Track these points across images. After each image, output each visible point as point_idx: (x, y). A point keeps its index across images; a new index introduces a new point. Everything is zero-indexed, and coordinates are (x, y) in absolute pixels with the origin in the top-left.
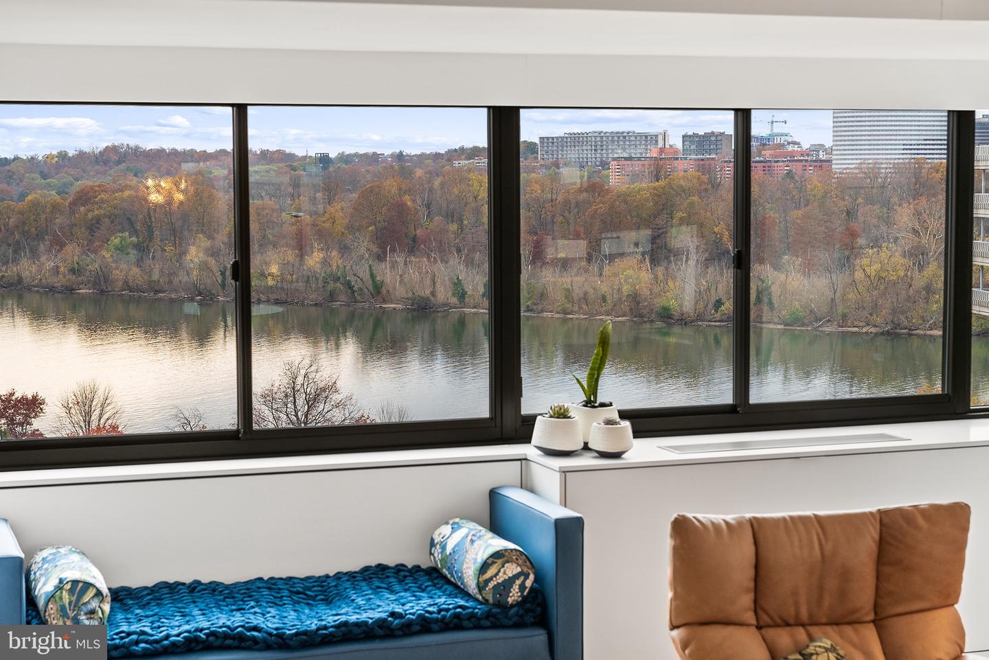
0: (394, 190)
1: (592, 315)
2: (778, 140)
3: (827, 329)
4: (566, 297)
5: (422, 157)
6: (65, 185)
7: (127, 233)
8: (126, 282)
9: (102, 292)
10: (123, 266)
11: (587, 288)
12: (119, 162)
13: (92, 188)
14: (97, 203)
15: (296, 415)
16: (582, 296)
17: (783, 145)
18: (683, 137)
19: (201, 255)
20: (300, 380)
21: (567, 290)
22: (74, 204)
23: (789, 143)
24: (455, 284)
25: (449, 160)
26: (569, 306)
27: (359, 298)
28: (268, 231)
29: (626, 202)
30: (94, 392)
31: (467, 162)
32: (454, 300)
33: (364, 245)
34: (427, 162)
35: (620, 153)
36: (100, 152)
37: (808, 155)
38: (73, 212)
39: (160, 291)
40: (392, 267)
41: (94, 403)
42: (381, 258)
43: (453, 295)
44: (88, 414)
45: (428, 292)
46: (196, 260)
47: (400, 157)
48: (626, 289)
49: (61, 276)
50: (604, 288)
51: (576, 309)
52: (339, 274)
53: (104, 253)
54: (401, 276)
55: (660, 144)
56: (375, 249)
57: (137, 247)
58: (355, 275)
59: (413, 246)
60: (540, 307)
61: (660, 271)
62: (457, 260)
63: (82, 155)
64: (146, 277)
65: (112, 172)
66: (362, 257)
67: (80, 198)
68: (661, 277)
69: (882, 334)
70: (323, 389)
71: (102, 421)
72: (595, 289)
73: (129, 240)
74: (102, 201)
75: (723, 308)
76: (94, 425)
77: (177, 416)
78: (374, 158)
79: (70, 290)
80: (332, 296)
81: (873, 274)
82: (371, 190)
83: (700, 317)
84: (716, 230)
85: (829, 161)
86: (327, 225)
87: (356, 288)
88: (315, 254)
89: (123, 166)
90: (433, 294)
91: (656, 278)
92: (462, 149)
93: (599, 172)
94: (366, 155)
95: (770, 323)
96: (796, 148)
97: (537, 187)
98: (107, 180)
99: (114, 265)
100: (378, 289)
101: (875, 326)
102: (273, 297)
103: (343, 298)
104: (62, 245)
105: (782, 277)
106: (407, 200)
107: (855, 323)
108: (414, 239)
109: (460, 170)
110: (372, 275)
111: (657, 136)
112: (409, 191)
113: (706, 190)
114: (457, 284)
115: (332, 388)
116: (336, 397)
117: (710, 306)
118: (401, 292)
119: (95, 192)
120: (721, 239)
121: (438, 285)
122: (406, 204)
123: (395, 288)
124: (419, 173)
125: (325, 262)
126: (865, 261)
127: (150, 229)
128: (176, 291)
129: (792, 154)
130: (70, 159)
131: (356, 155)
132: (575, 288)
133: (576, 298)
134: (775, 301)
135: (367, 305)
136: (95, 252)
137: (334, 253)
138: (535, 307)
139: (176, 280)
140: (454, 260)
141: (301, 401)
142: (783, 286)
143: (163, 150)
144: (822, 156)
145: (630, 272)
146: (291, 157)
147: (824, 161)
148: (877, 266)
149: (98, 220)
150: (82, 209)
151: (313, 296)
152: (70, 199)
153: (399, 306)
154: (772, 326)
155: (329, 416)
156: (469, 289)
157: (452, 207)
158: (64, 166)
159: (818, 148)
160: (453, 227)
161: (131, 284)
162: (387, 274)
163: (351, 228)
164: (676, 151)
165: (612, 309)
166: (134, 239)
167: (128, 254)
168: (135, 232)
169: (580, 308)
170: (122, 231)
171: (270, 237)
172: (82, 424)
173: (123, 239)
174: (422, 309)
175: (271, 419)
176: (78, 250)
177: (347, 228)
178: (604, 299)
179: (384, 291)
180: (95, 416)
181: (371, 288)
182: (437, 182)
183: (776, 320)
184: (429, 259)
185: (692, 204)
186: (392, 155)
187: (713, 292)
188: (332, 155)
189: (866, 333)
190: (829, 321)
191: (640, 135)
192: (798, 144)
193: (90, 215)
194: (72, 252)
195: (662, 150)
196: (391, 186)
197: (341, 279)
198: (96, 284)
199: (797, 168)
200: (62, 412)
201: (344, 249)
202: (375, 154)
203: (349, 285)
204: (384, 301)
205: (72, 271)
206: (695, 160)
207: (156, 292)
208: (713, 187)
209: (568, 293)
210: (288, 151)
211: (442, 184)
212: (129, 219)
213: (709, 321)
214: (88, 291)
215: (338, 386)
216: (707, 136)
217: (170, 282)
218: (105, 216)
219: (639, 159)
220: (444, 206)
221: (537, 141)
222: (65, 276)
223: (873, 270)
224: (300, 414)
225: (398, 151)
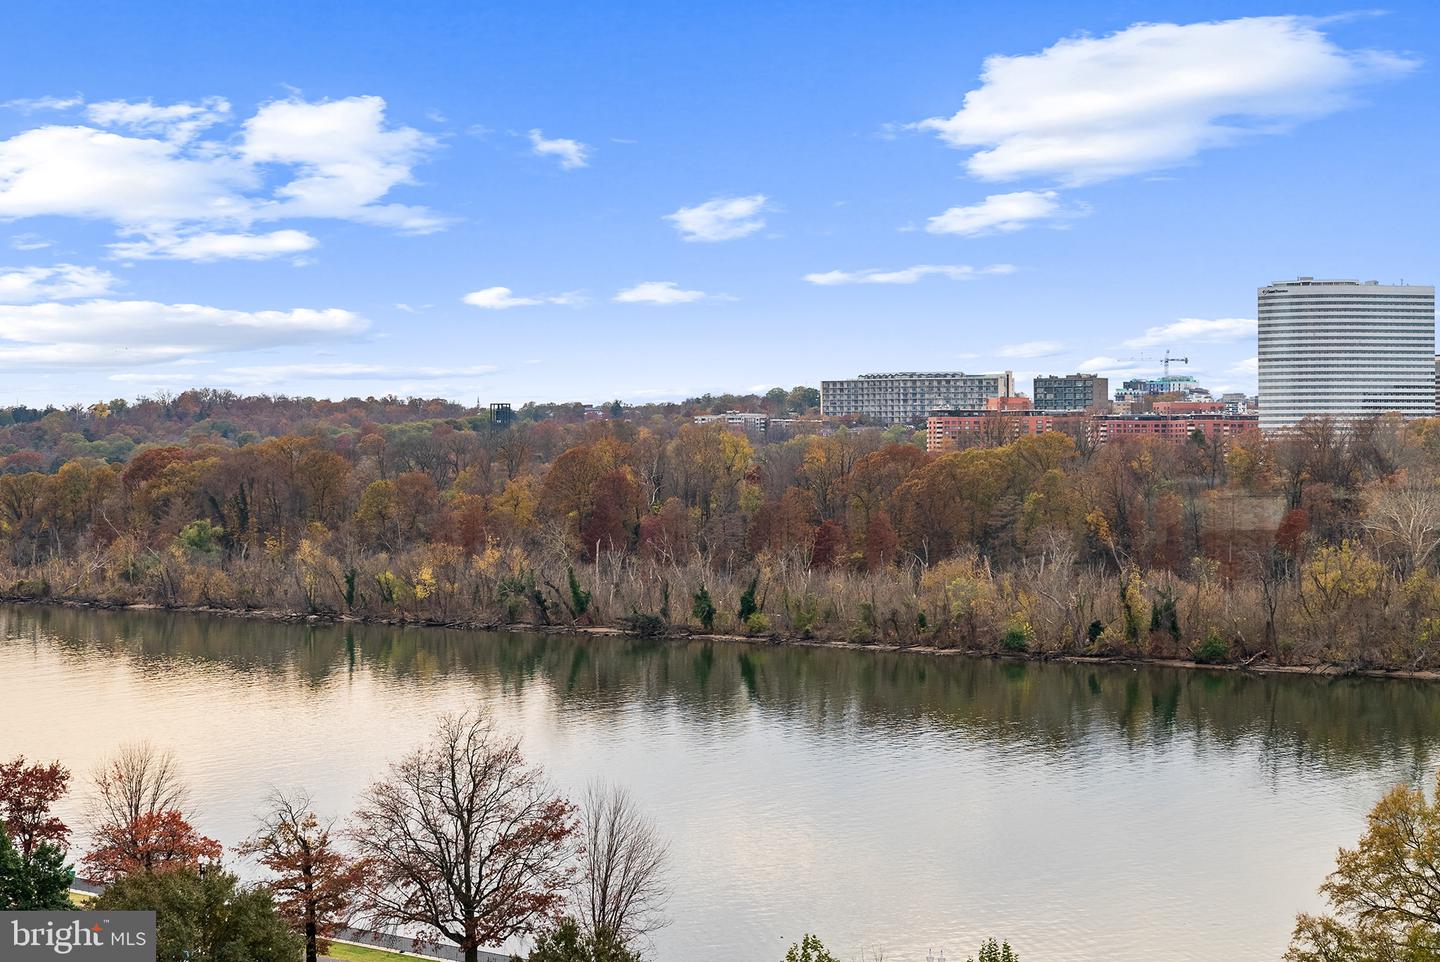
0: (607, 458)
1: (903, 644)
2: (1175, 387)
3: (1262, 668)
4: (866, 619)
5: (648, 410)
6: (120, 449)
7: (209, 520)
8: (205, 594)
9: (169, 608)
10: (202, 569)
11: (896, 604)
12: (201, 416)
13: (158, 452)
14: (165, 476)
15: (456, 799)
16: (888, 616)
17: (1184, 394)
18: (1035, 381)
19: (317, 553)
20: (462, 743)
21: (867, 607)
22: (131, 477)
23: (1192, 392)
24: (697, 597)
25: (688, 415)
26: (869, 631)
27: (553, 618)
28: (420, 518)
29: (954, 477)
30: (145, 762)
31: (715, 417)
32: (697, 623)
33: (561, 539)
34: (656, 417)
35: (941, 405)
36: (174, 402)
37: (1221, 409)
38: (129, 489)
39: (256, 607)
40: (604, 572)
41: (145, 778)
42: (587, 558)
43: (695, 614)
44: (137, 794)
45: (657, 610)
46: (309, 560)
47: (616, 409)
48: (955, 606)
49: (108, 584)
50: (922, 604)
51: (880, 636)
52: (524, 582)
53: (173, 549)
54: (617, 585)
55: (1002, 392)
56: (577, 545)
57: (225, 540)
58: (548, 583)
59: (635, 540)
60: (826, 633)
61: (1007, 579)
62: (700, 562)
63: (146, 406)
64: (235, 586)
65: (190, 430)
66: (558, 556)
67: (140, 468)
68: (1009, 589)
69: (1346, 676)
70: (498, 759)
71: (157, 806)
72: (908, 606)
73: (210, 531)
74: (173, 473)
75: (1102, 635)
76: (143, 812)
77: (270, 799)
78: (576, 411)
79: (120, 605)
80: (513, 616)
81: (1330, 586)
82: (573, 457)
83: (1068, 650)
84: (1089, 518)
85: (1254, 418)
86: (506, 509)
87: (548, 603)
88: (489, 551)
89: (207, 421)
90: (665, 612)
91: (1001, 589)
92: (708, 399)
93: (911, 432)
94: (565, 407)
95: (1174, 658)
96: (1203, 399)
97: (821, 454)
98: (182, 442)
99: (187, 567)
100: (581, 603)
101: (1335, 664)
102: (424, 616)
103: (529, 617)
104: (111, 538)
105: (1192, 589)
106: (627, 471)
107: (1305, 660)
108: (637, 530)
109: (705, 427)
110: (573, 585)
111: (996, 380)
112: (629, 459)
113: (1073, 459)
114: (702, 597)
115: (512, 756)
116: (517, 771)
117: (1083, 632)
118: (616, 609)
119: (164, 458)
120: (1096, 532)
121: (672, 600)
122: (625, 479)
123: (607, 603)
124: (644, 432)
125: (503, 564)
126: (1319, 566)
127: (244, 517)
128: (279, 606)
129: (1197, 407)
130: (128, 411)
131: (551, 407)
132: (878, 604)
133: (879, 619)
134: (1181, 624)
135: (565, 629)
136: (161, 548)
137: (517, 551)
138: (818, 633)
139: (279, 593)
140: (697, 563)
141: (463, 778)
142: (1195, 603)
143: (266, 399)
144: (1242, 410)
145: (962, 581)
146: (455, 409)
147: (1245, 417)
148: (1335, 574)
149: (166, 501)
150: (143, 484)
151: (484, 615)
152: (126, 469)
153: (614, 631)
154: (1177, 664)
155: (505, 799)
156: (718, 605)
157: (693, 482)
158: (120, 422)
159: (1235, 398)
160: (696, 512)
161: (211, 595)
162: (594, 581)
163: (541, 514)
164: (1026, 402)
165: (935, 637)
166: (219, 529)
167: (209, 551)
168: (221, 519)
169: (886, 634)
170: (201, 516)
171: (421, 526)
172: (126, 810)
173: (202, 528)
174: (647, 634)
175: (416, 804)
176: (134, 545)
177: (536, 513)
178: (922, 621)
179: (590, 608)
180: (146, 798)
181: (572, 604)
182: (671, 447)
183: (1182, 655)
184: (658, 561)
185: (1053, 479)
186: (604, 408)
187: (1087, 611)
188: (516, 407)
189: (1322, 675)
190: (1264, 656)
191: (972, 379)
192: (1205, 392)
193: (154, 494)
194: (126, 548)
195: (1004, 401)
196: (604, 452)
197: (526, 590)
198: (159, 596)
199: (1206, 427)
200: (96, 791)
201: (533, 545)
202: (578, 405)
203: (538, 599)
204: (592, 624)
205: (125, 576)
206: (1056, 415)
207: (250, 608)
208: (1083, 454)
209: (868, 613)
210: (450, 400)
211: (678, 451)
212: (212, 500)
213: (1082, 656)
214: (147, 606)
215: (521, 750)
216: (1071, 381)
217: (271, 592)
218: (177, 494)
219: (970, 414)
220: (682, 481)
221: (818, 387)
222: (113, 584)
223: (1328, 580)
224: (461, 796)
225: (612, 401)
